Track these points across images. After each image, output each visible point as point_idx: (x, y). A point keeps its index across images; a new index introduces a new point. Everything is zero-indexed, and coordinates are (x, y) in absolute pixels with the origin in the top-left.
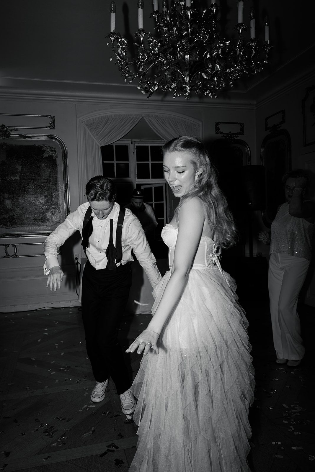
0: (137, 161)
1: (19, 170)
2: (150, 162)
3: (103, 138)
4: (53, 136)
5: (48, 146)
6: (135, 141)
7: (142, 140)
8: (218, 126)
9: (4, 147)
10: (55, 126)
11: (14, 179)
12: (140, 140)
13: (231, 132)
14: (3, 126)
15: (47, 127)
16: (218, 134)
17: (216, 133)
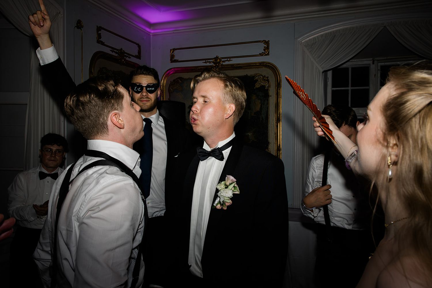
3: (325, 62)
4: (266, 63)
5: (261, 75)
6: (378, 60)
10: (269, 52)
14: (217, 58)
15: (260, 54)
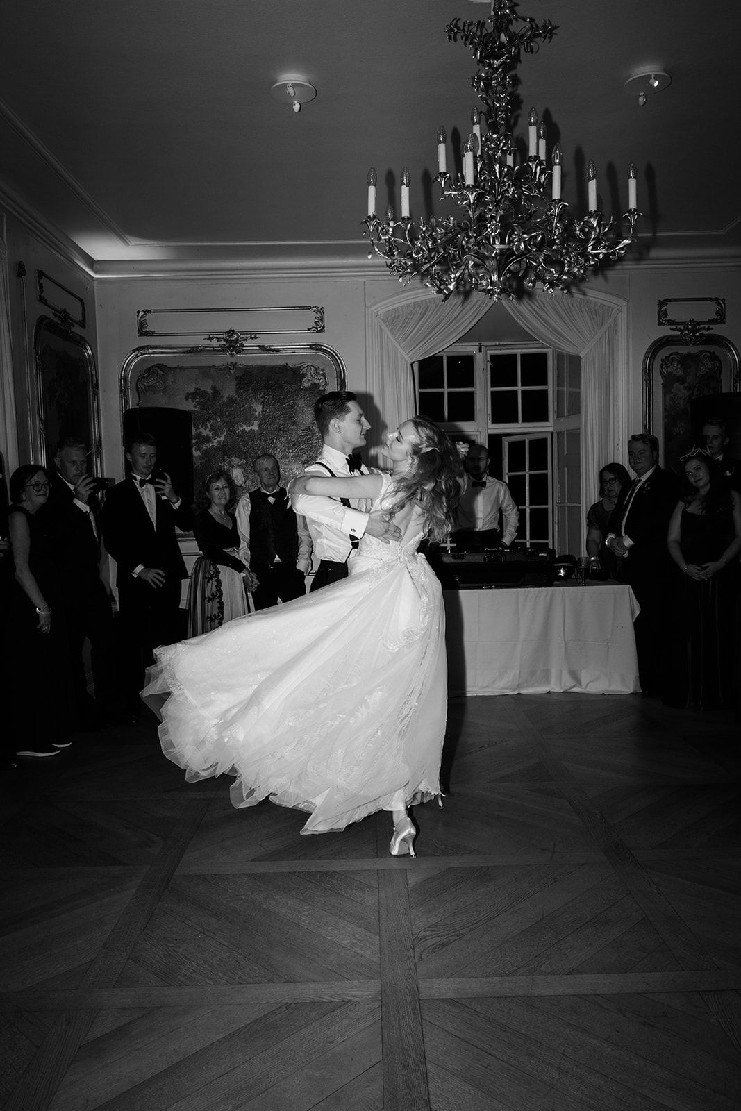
0: (492, 387)
1: (257, 413)
2: (519, 388)
3: (417, 345)
4: (321, 345)
5: (312, 366)
6: (487, 346)
7: (501, 343)
8: (664, 308)
9: (232, 371)
10: (324, 327)
11: (248, 429)
12: (498, 343)
13: (695, 320)
14: (231, 332)
15: (309, 329)
16: (663, 324)
17: (660, 324)
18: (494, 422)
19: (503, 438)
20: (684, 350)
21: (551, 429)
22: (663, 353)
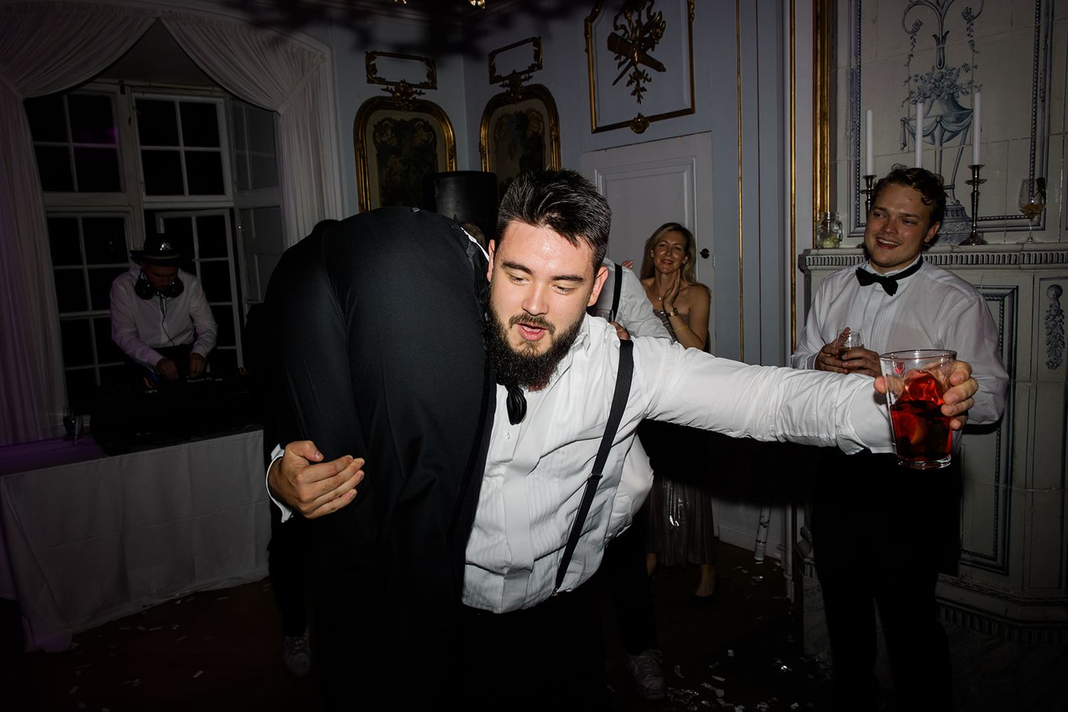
0: (142, 144)
2: (182, 149)
3: (27, 76)
6: (131, 86)
7: (154, 84)
12: (147, 84)
13: (407, 81)
16: (374, 83)
17: (369, 81)
18: (149, 193)
19: (156, 214)
20: (398, 116)
21: (231, 205)
22: (377, 117)
